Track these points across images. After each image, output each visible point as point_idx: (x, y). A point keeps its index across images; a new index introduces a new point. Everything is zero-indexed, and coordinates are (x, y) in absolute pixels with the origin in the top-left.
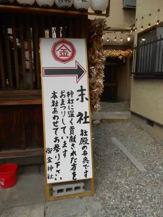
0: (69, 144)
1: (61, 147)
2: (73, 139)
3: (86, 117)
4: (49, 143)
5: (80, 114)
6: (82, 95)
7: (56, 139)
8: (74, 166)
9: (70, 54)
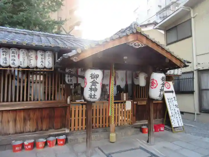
0: (175, 114)
1: (173, 115)
2: (176, 113)
3: (177, 106)
4: (170, 114)
5: (176, 105)
6: (175, 99)
7: (172, 113)
8: (178, 121)
9: (169, 86)
